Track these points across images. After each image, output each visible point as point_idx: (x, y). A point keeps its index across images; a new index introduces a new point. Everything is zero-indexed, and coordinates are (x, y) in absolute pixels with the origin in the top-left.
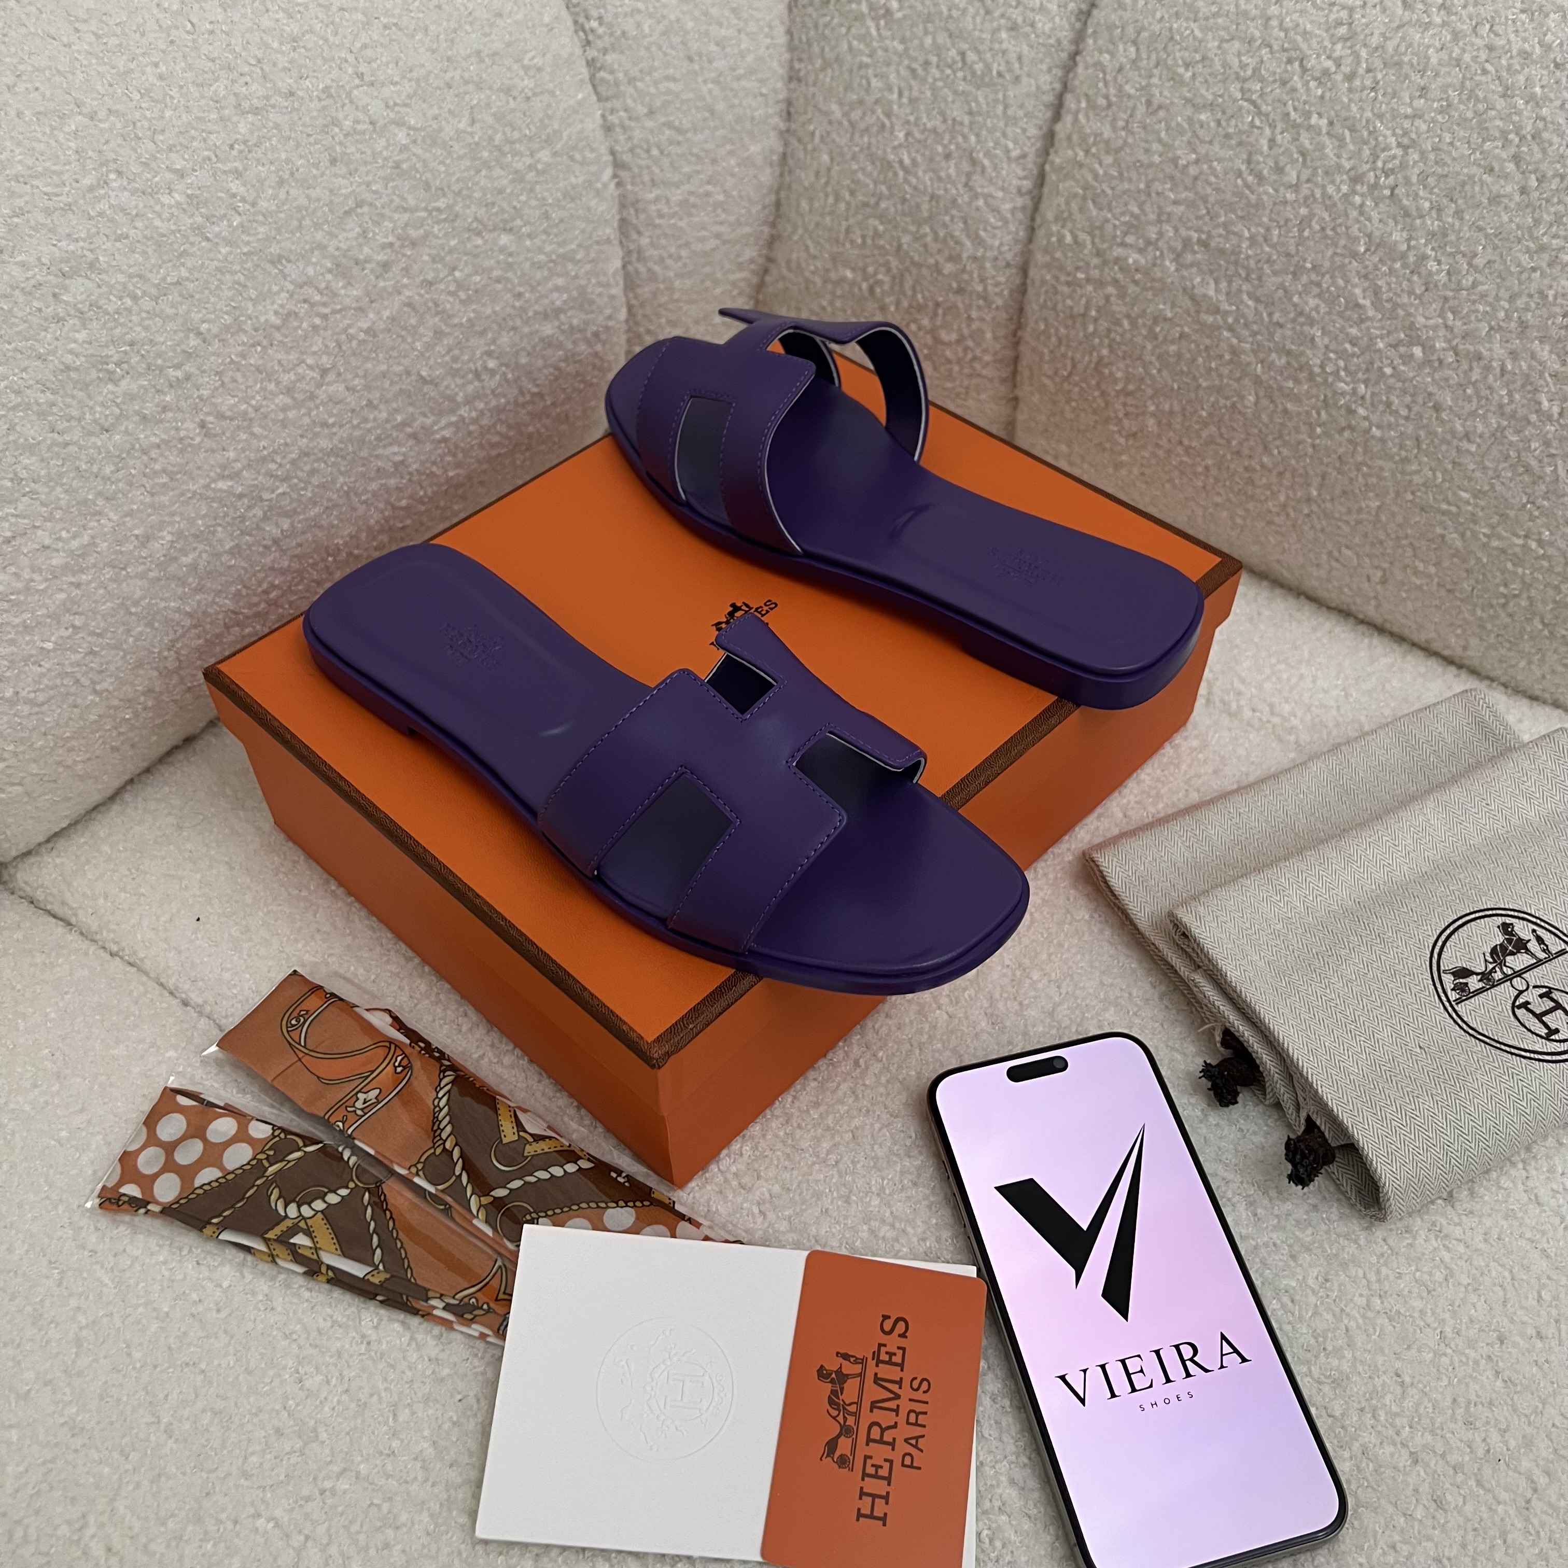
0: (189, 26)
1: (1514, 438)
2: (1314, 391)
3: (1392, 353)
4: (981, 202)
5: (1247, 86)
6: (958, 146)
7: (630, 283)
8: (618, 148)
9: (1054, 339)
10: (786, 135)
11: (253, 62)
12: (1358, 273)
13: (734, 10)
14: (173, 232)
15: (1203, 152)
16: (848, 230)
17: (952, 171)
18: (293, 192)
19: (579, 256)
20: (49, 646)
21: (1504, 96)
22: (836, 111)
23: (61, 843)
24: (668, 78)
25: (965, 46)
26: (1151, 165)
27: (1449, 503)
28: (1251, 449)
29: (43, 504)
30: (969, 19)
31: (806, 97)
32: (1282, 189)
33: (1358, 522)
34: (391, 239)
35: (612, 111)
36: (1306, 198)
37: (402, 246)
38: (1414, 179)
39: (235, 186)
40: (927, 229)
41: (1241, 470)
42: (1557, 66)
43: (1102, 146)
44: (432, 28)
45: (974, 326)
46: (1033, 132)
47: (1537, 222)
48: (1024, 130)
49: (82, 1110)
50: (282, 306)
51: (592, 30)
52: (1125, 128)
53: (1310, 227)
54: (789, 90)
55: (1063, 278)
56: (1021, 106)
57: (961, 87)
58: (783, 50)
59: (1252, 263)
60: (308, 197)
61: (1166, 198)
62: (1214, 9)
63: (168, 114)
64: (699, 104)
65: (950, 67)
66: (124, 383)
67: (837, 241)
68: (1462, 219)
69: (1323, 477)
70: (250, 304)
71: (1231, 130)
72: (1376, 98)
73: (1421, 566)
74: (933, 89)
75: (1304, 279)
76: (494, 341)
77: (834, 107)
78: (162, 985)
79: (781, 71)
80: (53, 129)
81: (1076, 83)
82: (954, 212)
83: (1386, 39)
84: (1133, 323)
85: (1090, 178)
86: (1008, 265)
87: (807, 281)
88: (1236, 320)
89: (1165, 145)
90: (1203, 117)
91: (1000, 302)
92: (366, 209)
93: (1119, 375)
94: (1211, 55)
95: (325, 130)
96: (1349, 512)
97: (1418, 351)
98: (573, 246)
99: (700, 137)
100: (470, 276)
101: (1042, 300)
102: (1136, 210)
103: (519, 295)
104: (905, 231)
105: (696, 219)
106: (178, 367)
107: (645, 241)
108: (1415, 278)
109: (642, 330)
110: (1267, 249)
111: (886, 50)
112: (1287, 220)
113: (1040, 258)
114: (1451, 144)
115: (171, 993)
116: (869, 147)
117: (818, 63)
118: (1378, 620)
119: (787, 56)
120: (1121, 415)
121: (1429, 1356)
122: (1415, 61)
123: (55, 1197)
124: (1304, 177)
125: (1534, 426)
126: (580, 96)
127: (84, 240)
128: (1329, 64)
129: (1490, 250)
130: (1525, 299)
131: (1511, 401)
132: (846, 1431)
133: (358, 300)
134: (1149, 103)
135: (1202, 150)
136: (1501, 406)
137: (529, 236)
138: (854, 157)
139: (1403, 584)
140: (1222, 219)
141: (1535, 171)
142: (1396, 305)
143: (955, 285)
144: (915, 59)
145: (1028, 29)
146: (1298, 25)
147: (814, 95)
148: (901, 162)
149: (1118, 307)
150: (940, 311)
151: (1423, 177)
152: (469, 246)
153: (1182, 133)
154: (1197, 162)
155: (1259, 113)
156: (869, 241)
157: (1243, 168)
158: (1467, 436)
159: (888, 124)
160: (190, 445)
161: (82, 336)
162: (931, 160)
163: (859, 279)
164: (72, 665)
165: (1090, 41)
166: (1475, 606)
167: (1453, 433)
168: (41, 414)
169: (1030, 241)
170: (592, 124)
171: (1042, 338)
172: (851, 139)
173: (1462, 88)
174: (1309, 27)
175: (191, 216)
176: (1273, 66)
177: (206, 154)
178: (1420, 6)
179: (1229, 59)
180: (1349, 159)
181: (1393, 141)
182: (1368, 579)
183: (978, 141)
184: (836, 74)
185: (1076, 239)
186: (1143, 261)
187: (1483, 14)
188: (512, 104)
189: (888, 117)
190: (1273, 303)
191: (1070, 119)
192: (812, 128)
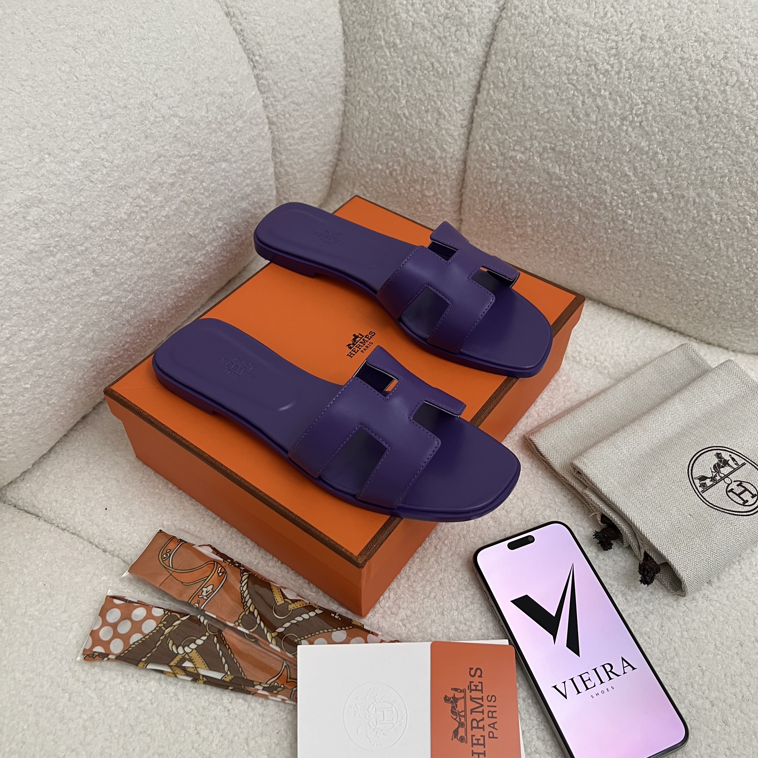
0: (75, 79)
1: (701, 232)
2: (607, 214)
3: (643, 196)
4: (444, 132)
5: (570, 77)
6: (432, 106)
7: (277, 177)
8: (270, 115)
9: (481, 194)
10: (345, 102)
11: (107, 93)
12: (626, 160)
13: (320, 46)
14: (76, 180)
16: (379, 146)
17: (429, 118)
18: (130, 154)
19: (256, 169)
20: (28, 386)
21: (689, 80)
22: (371, 91)
23: (28, 476)
24: (291, 80)
25: (433, 60)
26: (526, 114)
27: (671, 261)
28: (577, 240)
29: (23, 319)
30: (434, 47)
31: (354, 84)
32: (589, 124)
33: (628, 271)
34: (174, 172)
35: (267, 98)
36: (601, 128)
37: (180, 174)
38: (650, 118)
39: (103, 155)
40: (418, 145)
41: (572, 249)
42: (713, 66)
43: (502, 105)
44: (187, 68)
45: (442, 188)
46: (467, 98)
47: (707, 136)
48: (463, 98)
49: (65, 611)
50: (127, 210)
51: (256, 61)
52: (513, 96)
53: (603, 140)
54: (346, 81)
55: (485, 166)
56: (461, 87)
57: (433, 79)
58: (342, 62)
59: (576, 157)
60: (136, 156)
61: (534, 129)
62: (553, 42)
63: (70, 123)
64: (307, 91)
65: (426, 70)
66: (58, 255)
67: (374, 151)
68: (673, 135)
69: (612, 251)
70: (113, 211)
71: (564, 97)
72: (630, 82)
73: (658, 289)
74: (418, 80)
75: (601, 164)
76: (220, 213)
77: (369, 89)
78: (90, 542)
79: (342, 72)
80: (16, 135)
81: (488, 76)
82: (431, 137)
83: (634, 55)
84: (520, 186)
85: (496, 120)
86: (457, 160)
87: (358, 169)
88: (569, 183)
89: (533, 104)
90: (550, 92)
91: (454, 177)
92: (162, 158)
93: (514, 209)
94: (553, 63)
95: (142, 123)
96: (624, 267)
97: (655, 195)
98: (254, 164)
99: (307, 106)
100: (209, 184)
101: (475, 176)
102: (520, 134)
103: (231, 190)
104: (407, 146)
105: (306, 145)
106: (81, 245)
107: (283, 157)
108: (653, 162)
109: (282, 198)
110: (583, 151)
111: (395, 62)
112: (592, 138)
113: (473, 157)
114: (666, 102)
115: (96, 546)
116: (388, 107)
117: (361, 68)
118: (637, 313)
119: (344, 65)
120: (514, 227)
121: (711, 656)
122: (648, 65)
123: (59, 657)
124: (599, 118)
125: (709, 226)
126: (253, 93)
127: (36, 189)
128: (608, 67)
129: (686, 149)
130: (703, 170)
131: (699, 215)
132: (461, 725)
133: (161, 202)
134: (524, 86)
135: (551, 106)
136: (694, 218)
137: (235, 162)
138: (381, 112)
139: (649, 297)
140: (561, 138)
141: (705, 113)
142: (644, 175)
143: (432, 170)
144: (410, 67)
145: (463, 52)
146: (592, 49)
147: (359, 83)
148: (404, 114)
149: (512, 179)
150: (425, 182)
151: (654, 117)
152: (209, 170)
153: (540, 98)
154: (548, 112)
155: (577, 89)
156: (389, 151)
157: (570, 114)
158: (679, 232)
159: (397, 96)
160: (89, 281)
161: (37, 236)
162: (419, 113)
163: (385, 168)
164: (38, 394)
165: (494, 57)
166: (683, 305)
167: (672, 231)
168: (21, 276)
169: (467, 148)
170: (259, 106)
171: (475, 193)
172: (379, 104)
173: (670, 77)
174: (598, 50)
175: (84, 171)
176: (582, 68)
177: (89, 140)
178: (648, 40)
179: (561, 65)
180: (620, 110)
181: (639, 101)
182: (633, 295)
183: (442, 104)
184: (370, 73)
185: (491, 148)
186: (524, 158)
187: (678, 43)
188: (224, 101)
189: (397, 93)
190: (587, 175)
191: (485, 93)
192: (358, 99)
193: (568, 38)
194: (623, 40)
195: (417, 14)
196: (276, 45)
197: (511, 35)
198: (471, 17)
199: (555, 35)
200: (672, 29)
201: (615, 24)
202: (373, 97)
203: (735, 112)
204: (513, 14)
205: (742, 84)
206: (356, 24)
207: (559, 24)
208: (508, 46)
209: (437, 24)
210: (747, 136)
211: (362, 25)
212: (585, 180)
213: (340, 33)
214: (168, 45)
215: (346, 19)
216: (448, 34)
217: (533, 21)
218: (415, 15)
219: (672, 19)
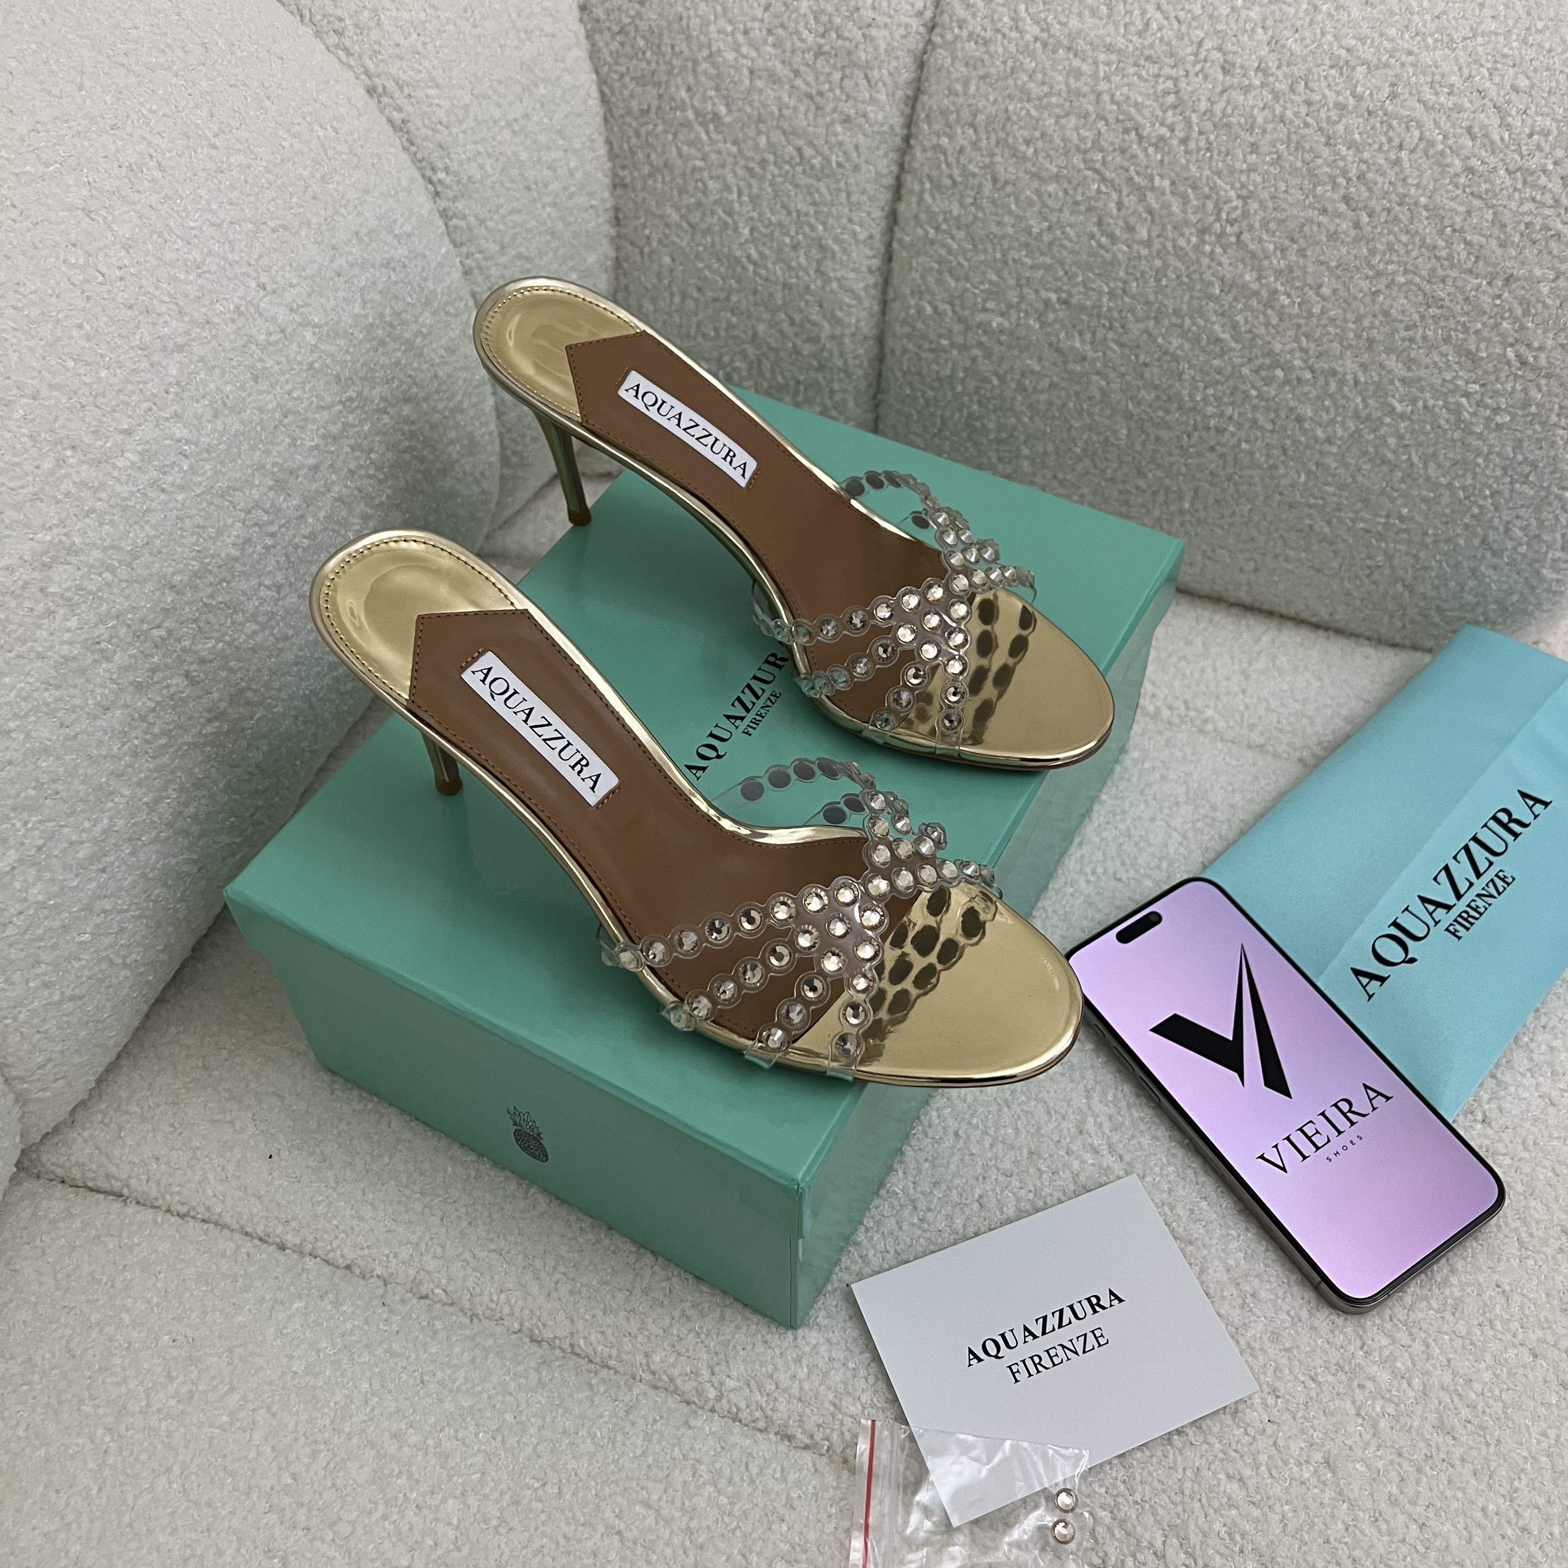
1: (1372, 436)
2: (1184, 418)
4: (834, 285)
5: (1088, 156)
6: (806, 236)
8: (477, 289)
9: (921, 401)
10: (617, 241)
11: (167, 299)
12: (1215, 312)
13: (559, 132)
14: (134, 493)
15: (1054, 219)
16: (698, 325)
17: (802, 260)
18: (229, 421)
21: (1327, 144)
22: (675, 217)
23: (82, 1116)
24: (512, 212)
25: (801, 142)
26: (1004, 237)
27: (1315, 498)
28: (1125, 475)
29: (65, 801)
30: (801, 116)
31: (635, 203)
32: (1135, 247)
33: (1231, 525)
34: (317, 441)
35: (469, 255)
36: (1159, 252)
37: (327, 444)
38: (1257, 225)
39: (179, 431)
40: (782, 316)
41: (1115, 494)
42: (1370, 113)
43: (952, 222)
44: (314, 220)
45: (837, 397)
46: (877, 214)
47: (1372, 252)
48: (869, 214)
50: (238, 537)
51: (440, 181)
52: (974, 204)
53: (1166, 276)
54: (615, 197)
55: (926, 346)
56: (864, 192)
57: (803, 181)
58: (605, 160)
59: (1115, 314)
60: (241, 421)
61: (1023, 264)
62: (1046, 89)
63: (103, 373)
64: (543, 229)
65: (789, 163)
66: (116, 658)
67: (688, 336)
68: (1305, 256)
69: (1196, 490)
70: (210, 544)
71: (1079, 198)
72: (1211, 157)
73: (1292, 554)
74: (773, 184)
75: (1167, 323)
77: (669, 211)
78: (247, 1234)
79: (607, 181)
81: (916, 165)
82: (808, 297)
83: (1213, 103)
84: (1002, 379)
85: (943, 252)
86: (866, 338)
88: (1106, 366)
89: (1017, 217)
90: (1050, 188)
91: (860, 373)
92: (291, 418)
93: (991, 426)
94: (1050, 132)
95: (244, 350)
96: (1222, 517)
97: (1279, 373)
98: (459, 397)
101: (905, 367)
102: (994, 278)
103: (424, 458)
104: (760, 320)
106: (159, 627)
108: (1269, 311)
110: (1127, 300)
111: (719, 152)
112: (1143, 273)
113: (898, 329)
114: (1286, 191)
116: (713, 245)
117: (646, 170)
118: (1248, 600)
119: (609, 165)
120: (994, 460)
122: (1242, 120)
124: (1154, 233)
126: (443, 250)
127: (57, 526)
128: (1163, 131)
129: (1333, 280)
131: (1366, 406)
133: (298, 508)
134: (995, 180)
136: (1356, 411)
138: (698, 257)
139: (1275, 570)
140: (1080, 279)
141: (1365, 208)
142: (1254, 336)
143: (815, 363)
144: (752, 159)
145: (861, 120)
146: (1128, 98)
147: (644, 201)
148: (749, 257)
149: (985, 367)
150: (802, 388)
151: (1265, 224)
153: (1031, 203)
154: (1050, 229)
155: (1104, 180)
156: (723, 333)
157: (1095, 230)
158: (1329, 441)
159: (730, 222)
160: (181, 699)
161: (72, 623)
162: (780, 251)
164: (106, 949)
165: (925, 126)
166: (1342, 579)
167: (1316, 439)
168: (51, 714)
169: (884, 313)
170: (457, 275)
171: (908, 401)
172: (693, 239)
173: (1289, 140)
174: (1140, 99)
175: (146, 473)
176: (1111, 137)
177: (146, 405)
178: (1238, 71)
179: (1068, 133)
180: (1195, 213)
181: (1232, 194)
182: (1241, 570)
183: (826, 229)
184: (668, 179)
185: (935, 309)
186: (1006, 324)
187: (1297, 74)
188: (393, 276)
189: (729, 214)
190: (1138, 347)
191: (914, 199)
192: (647, 232)
193: (1077, 79)
194: (1187, 76)
195: (757, 50)
196: (476, 143)
197: (957, 80)
198: (870, 49)
199: (1051, 73)
200: (1284, 46)
201: (1169, 44)
202: (678, 226)
203: (1423, 200)
204: (956, 38)
205: (1431, 144)
206: (627, 79)
207: (1054, 51)
208: (954, 103)
209: (802, 68)
210: (1449, 244)
211: (640, 80)
212: (1137, 357)
213: (594, 101)
214: (271, 177)
215: (605, 69)
216: (827, 86)
217: (1000, 50)
218: (753, 54)
219: (1281, 26)
